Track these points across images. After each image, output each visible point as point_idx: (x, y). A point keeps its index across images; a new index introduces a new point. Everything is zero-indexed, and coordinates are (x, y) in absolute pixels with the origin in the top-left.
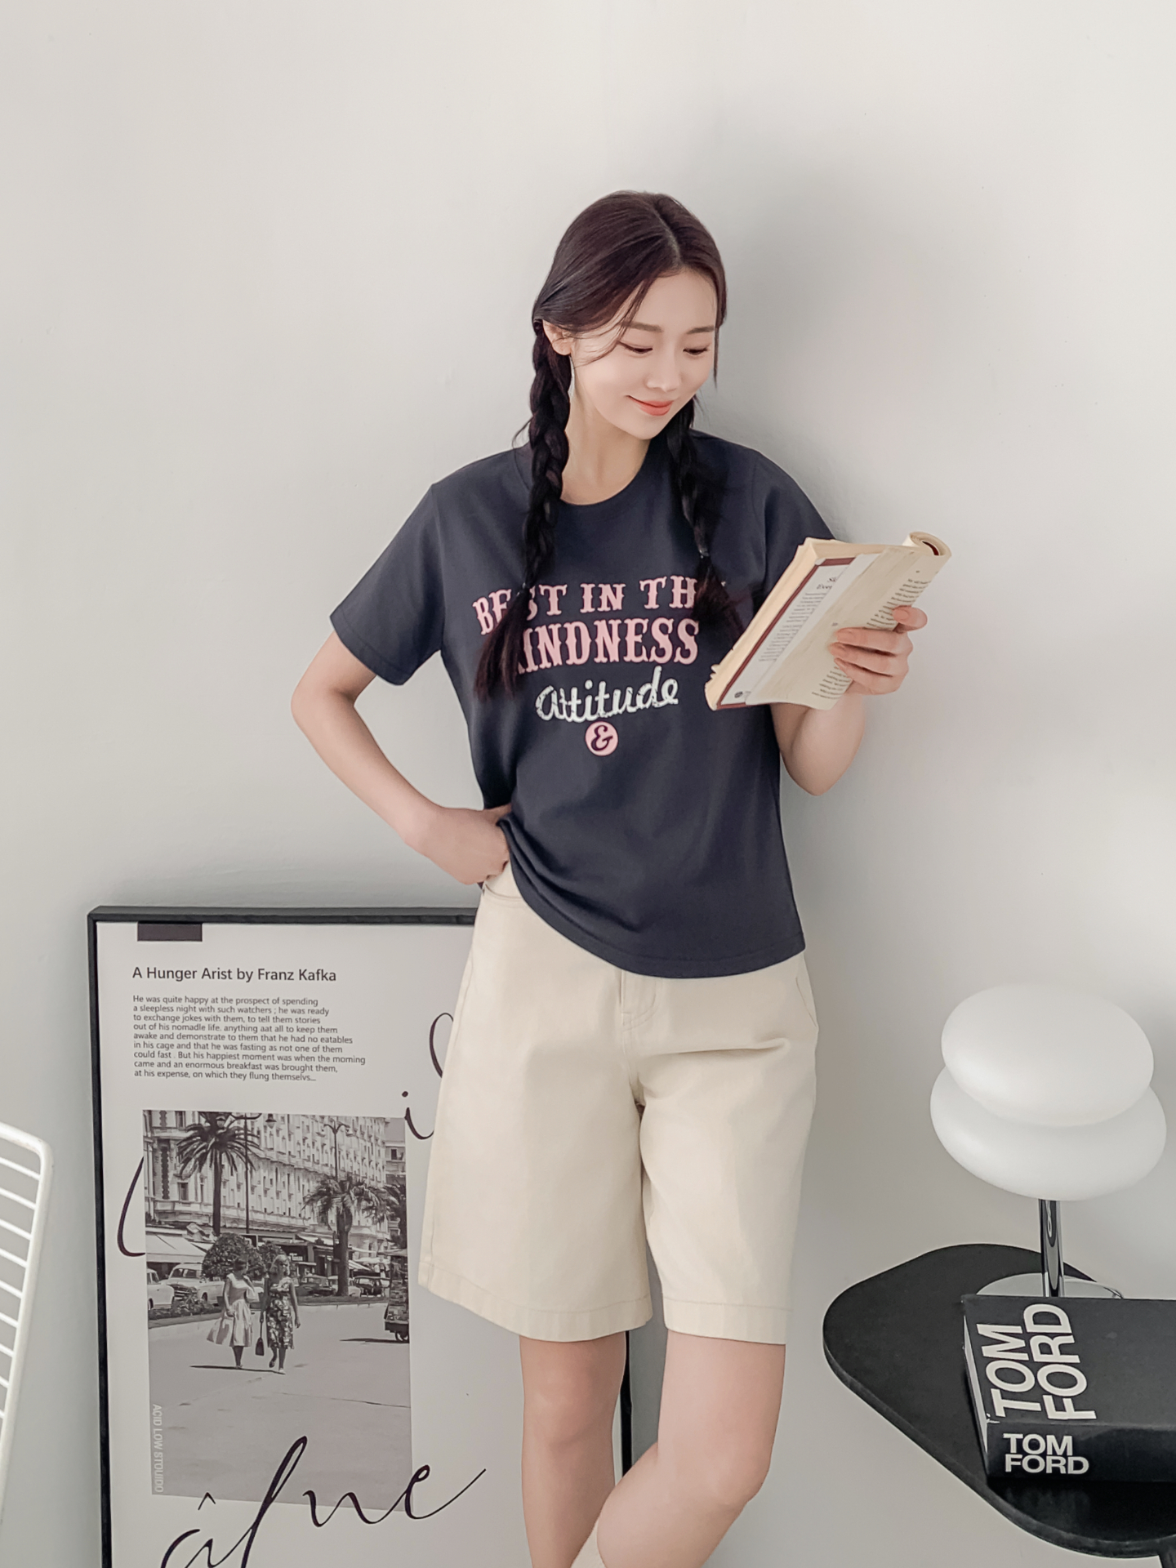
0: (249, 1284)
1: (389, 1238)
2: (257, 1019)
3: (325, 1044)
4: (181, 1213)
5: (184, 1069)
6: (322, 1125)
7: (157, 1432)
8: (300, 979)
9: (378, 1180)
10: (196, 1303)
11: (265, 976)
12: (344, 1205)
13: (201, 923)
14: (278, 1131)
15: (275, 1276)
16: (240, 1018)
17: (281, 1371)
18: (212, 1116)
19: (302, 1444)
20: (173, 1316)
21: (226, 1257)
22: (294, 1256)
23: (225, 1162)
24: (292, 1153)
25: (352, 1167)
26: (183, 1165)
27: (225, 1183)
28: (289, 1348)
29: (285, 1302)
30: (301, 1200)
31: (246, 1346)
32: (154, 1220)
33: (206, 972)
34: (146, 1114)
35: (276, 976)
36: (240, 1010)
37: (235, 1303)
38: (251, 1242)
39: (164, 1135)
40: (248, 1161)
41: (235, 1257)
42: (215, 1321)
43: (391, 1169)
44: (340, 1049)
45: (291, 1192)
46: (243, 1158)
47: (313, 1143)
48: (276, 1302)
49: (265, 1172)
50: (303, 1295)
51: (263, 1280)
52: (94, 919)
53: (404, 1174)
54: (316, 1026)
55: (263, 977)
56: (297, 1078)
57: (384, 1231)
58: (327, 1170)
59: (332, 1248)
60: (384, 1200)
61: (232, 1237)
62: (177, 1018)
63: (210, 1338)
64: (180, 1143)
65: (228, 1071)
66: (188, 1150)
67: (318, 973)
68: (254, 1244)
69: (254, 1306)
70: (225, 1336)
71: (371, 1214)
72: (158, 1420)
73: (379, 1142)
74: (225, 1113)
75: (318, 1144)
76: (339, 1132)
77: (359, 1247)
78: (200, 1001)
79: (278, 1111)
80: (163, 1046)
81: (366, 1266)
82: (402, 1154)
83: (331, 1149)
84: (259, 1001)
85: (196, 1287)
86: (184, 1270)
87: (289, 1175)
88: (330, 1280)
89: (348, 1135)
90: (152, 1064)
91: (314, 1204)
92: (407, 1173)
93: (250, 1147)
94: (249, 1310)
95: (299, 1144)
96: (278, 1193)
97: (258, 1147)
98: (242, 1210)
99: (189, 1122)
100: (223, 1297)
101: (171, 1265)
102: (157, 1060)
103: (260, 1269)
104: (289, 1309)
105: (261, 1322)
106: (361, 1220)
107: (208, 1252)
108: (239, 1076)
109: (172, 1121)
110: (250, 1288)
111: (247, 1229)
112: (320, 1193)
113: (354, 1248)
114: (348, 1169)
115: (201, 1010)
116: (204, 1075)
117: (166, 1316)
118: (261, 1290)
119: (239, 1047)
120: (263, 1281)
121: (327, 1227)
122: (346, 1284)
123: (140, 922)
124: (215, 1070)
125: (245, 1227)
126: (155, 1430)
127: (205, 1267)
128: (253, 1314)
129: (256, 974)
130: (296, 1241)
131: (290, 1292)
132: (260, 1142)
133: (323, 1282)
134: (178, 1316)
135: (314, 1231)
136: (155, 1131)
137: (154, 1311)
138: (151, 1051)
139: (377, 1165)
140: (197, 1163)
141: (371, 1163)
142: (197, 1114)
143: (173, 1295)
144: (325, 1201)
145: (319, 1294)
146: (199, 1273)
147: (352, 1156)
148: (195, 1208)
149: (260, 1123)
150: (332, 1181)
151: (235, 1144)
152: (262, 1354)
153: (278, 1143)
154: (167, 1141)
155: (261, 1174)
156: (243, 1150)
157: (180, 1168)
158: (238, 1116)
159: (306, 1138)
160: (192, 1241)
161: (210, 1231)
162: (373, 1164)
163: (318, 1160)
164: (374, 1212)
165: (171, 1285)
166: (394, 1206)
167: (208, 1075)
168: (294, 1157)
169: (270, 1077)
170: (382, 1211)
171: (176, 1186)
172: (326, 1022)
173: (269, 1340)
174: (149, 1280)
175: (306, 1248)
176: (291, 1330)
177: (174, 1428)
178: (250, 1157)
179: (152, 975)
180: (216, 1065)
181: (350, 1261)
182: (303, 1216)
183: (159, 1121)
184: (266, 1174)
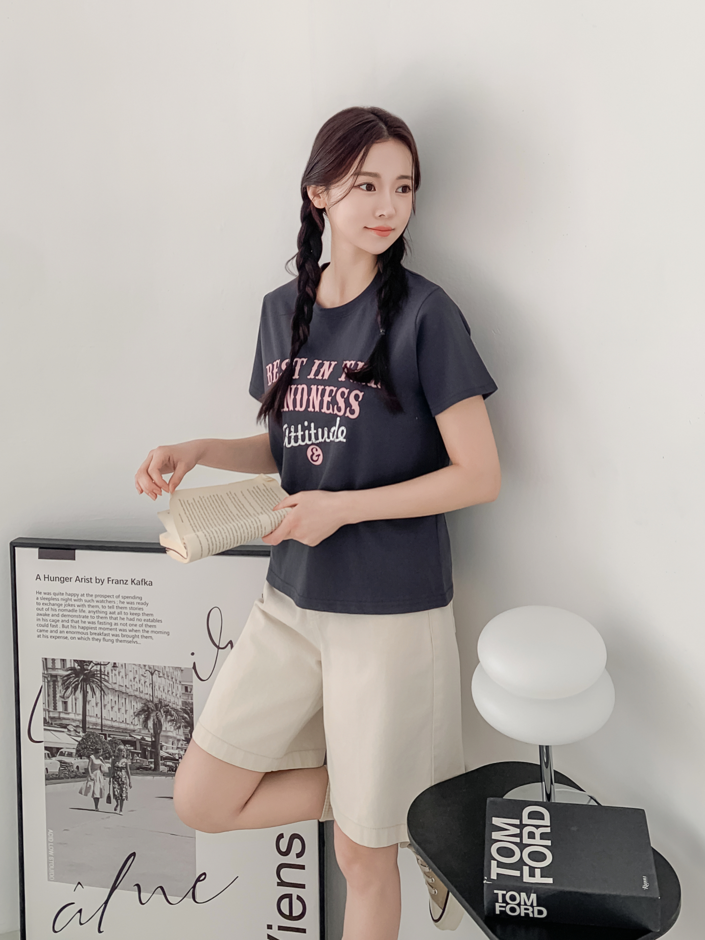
0: (102, 762)
1: (184, 739)
2: (107, 607)
3: (146, 623)
4: (64, 719)
5: (65, 635)
6: (145, 670)
7: (51, 845)
8: (132, 584)
9: (177, 704)
10: (73, 771)
11: (111, 582)
12: (157, 718)
13: (75, 549)
14: (119, 673)
15: (118, 758)
16: (97, 606)
17: (121, 813)
18: (81, 663)
19: (133, 857)
20: (60, 778)
21: (90, 746)
22: (128, 747)
23: (89, 690)
24: (127, 686)
25: (162, 696)
26: (65, 691)
27: (89, 703)
28: (125, 800)
29: (123, 773)
30: (132, 714)
31: (101, 798)
32: (49, 722)
33: (77, 579)
34: (44, 661)
35: (118, 582)
36: (97, 601)
37: (95, 773)
38: (104, 738)
39: (54, 673)
40: (102, 690)
41: (95, 746)
42: (83, 782)
43: (184, 698)
44: (155, 626)
45: (127, 709)
46: (100, 688)
47: (140, 681)
48: (118, 773)
49: (111, 696)
50: (134, 770)
51: (111, 759)
52: (13, 546)
53: (192, 701)
54: (141, 612)
55: (110, 582)
56: (130, 642)
57: (180, 734)
58: (147, 697)
59: (150, 743)
60: (180, 716)
61: (93, 734)
62: (61, 605)
63: (80, 792)
64: (63, 678)
65: (91, 637)
66: (68, 682)
67: (142, 581)
68: (106, 738)
69: (105, 775)
70: (89, 792)
71: (173, 724)
72: (51, 839)
73: (178, 682)
74: (89, 661)
75: (142, 682)
76: (154, 675)
77: (166, 743)
78: (74, 595)
79: (119, 662)
80: (53, 621)
81: (170, 754)
82: (191, 689)
83: (150, 685)
84: (108, 596)
85: (72, 762)
86: (65, 752)
87: (125, 699)
88: (149, 762)
89: (159, 677)
90: (47, 631)
91: (140, 717)
92: (194, 701)
93: (103, 682)
94: (103, 777)
95: (131, 681)
96: (119, 709)
97: (107, 682)
98: (99, 718)
99: (68, 665)
100: (88, 768)
101: (58, 749)
102: (49, 629)
103: (109, 753)
104: (126, 777)
105: (110, 784)
106: (168, 727)
107: (79, 742)
108: (97, 640)
109: (58, 665)
110: (103, 764)
111: (102, 730)
112: (143, 710)
113: (163, 744)
114: (160, 697)
115: (75, 600)
116: (77, 639)
117: (56, 779)
118: (110, 766)
119: (97, 623)
120: (110, 761)
121: (147, 730)
122: (158, 765)
123: (40, 548)
124: (83, 636)
125: (100, 728)
126: (49, 844)
127: (78, 751)
128: (105, 779)
129: (106, 581)
130: (130, 738)
131: (126, 767)
132: (109, 679)
133: (145, 763)
134: (62, 778)
135: (140, 732)
136: (49, 670)
137: (49, 775)
138: (47, 623)
139: (176, 695)
140: (73, 690)
141: (173, 694)
142: (72, 661)
143: (59, 766)
144: (146, 715)
145: (142, 770)
146: (74, 754)
147: (162, 689)
148: (72, 716)
149: (109, 668)
150: (150, 703)
151: (95, 680)
152: (110, 803)
153: (119, 680)
154: (56, 676)
155: (110, 697)
156: (99, 683)
157: (63, 693)
158: (96, 663)
159: (135, 678)
160: (70, 735)
161: (80, 730)
162: (174, 694)
163: (142, 691)
164: (175, 723)
165: (59, 761)
166: (187, 720)
167: (79, 639)
168: (128, 688)
169: (115, 641)
170: (179, 723)
171: (61, 702)
172: (146, 610)
173: (114, 795)
174: (45, 757)
175: (135, 742)
176: (126, 789)
177: (61, 844)
178: (103, 687)
179: (47, 579)
180: (83, 633)
181: (161, 751)
182: (133, 723)
183: (51, 664)
184: (112, 698)
